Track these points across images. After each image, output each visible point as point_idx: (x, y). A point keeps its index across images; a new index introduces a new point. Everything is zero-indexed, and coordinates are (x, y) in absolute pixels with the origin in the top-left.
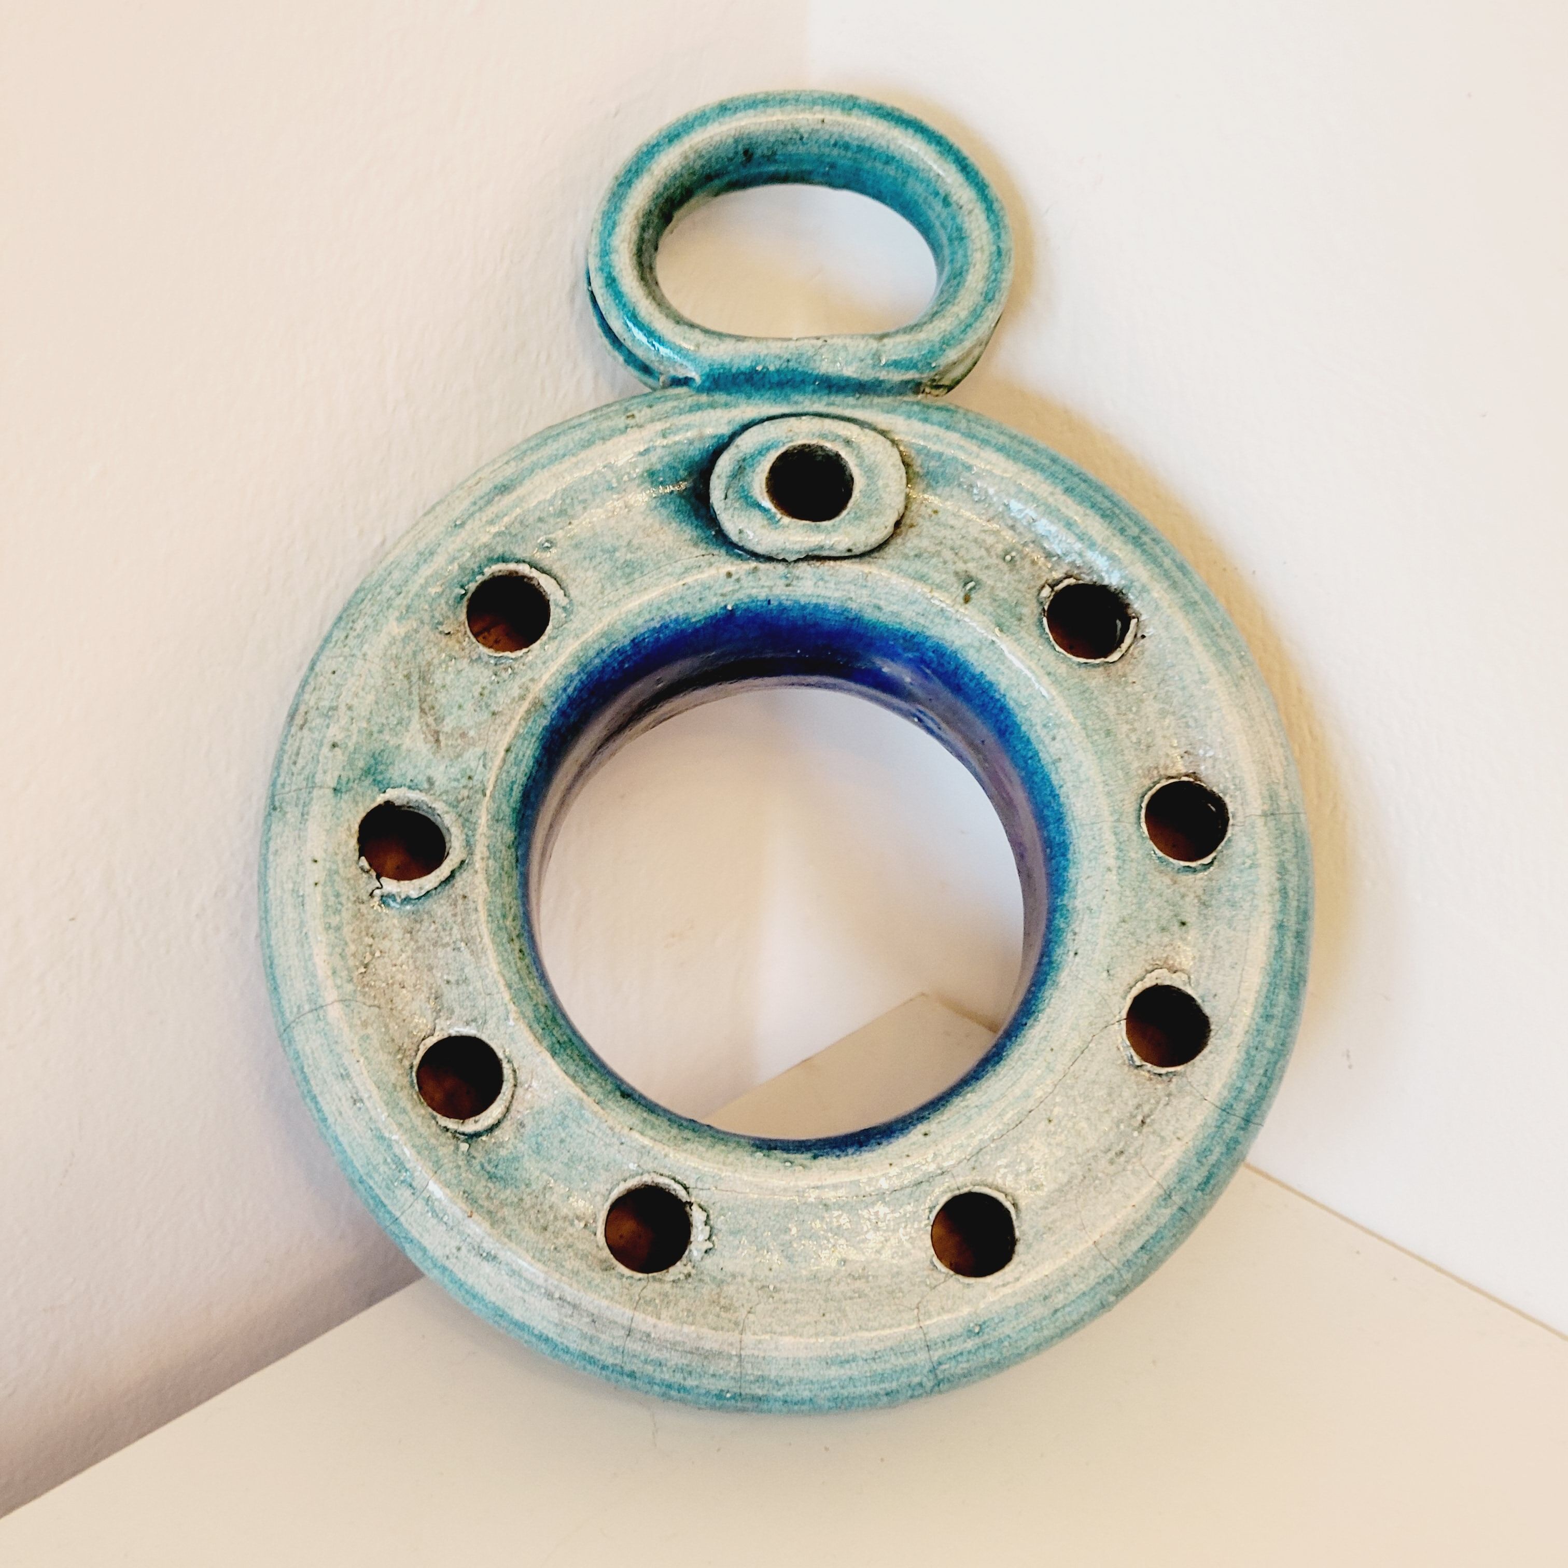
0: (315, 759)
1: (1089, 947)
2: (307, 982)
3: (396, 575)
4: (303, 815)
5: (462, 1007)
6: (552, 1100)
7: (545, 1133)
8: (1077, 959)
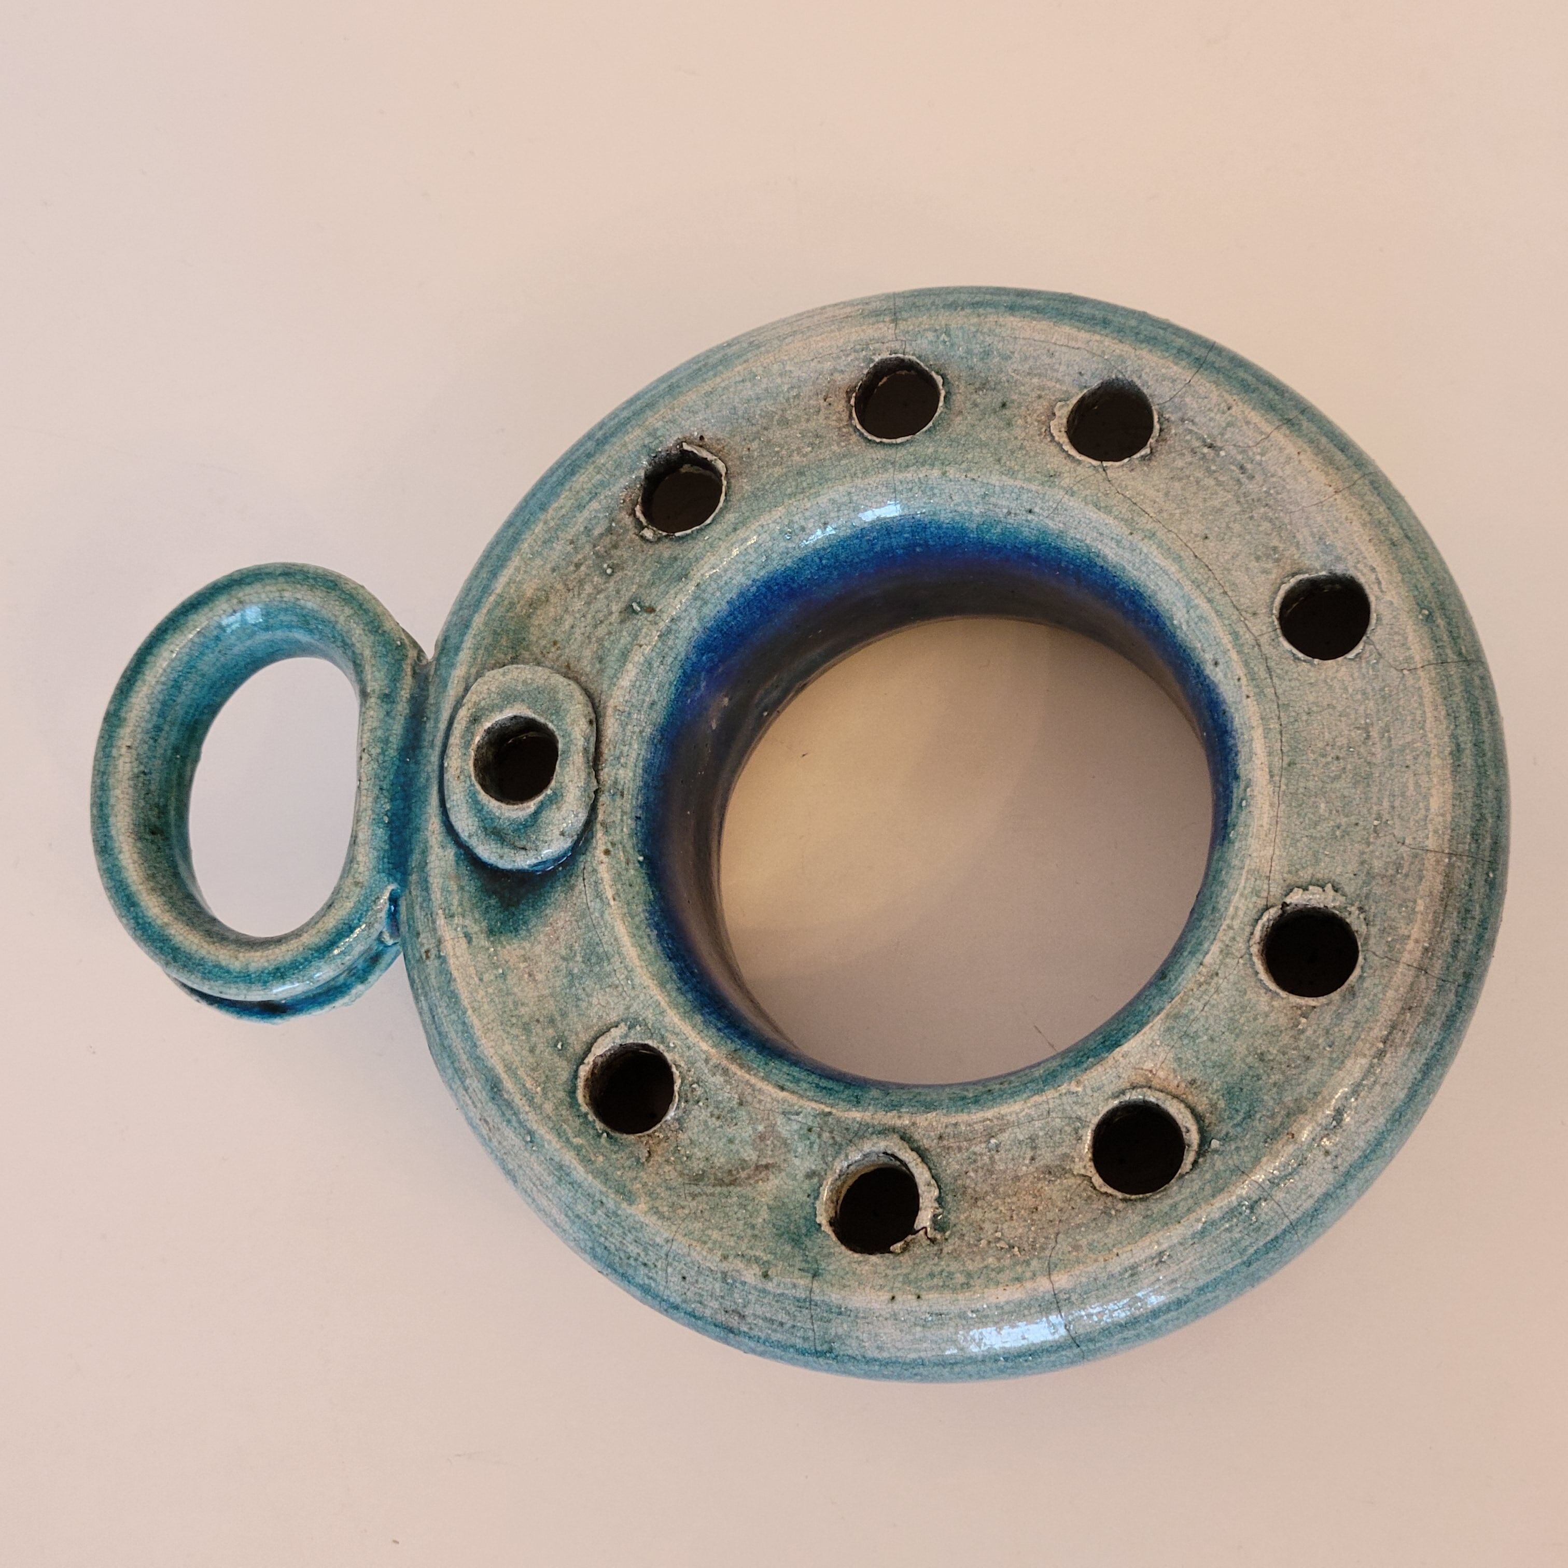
0: (779, 1298)
1: (1025, 497)
2: (1026, 1312)
3: (580, 1208)
4: (840, 1314)
5: (1060, 1144)
6: (1167, 1048)
7: (1202, 1058)
8: (1037, 510)
